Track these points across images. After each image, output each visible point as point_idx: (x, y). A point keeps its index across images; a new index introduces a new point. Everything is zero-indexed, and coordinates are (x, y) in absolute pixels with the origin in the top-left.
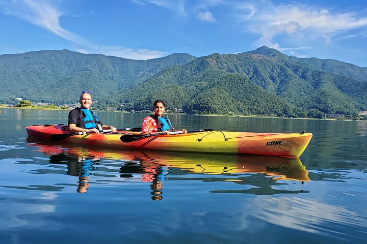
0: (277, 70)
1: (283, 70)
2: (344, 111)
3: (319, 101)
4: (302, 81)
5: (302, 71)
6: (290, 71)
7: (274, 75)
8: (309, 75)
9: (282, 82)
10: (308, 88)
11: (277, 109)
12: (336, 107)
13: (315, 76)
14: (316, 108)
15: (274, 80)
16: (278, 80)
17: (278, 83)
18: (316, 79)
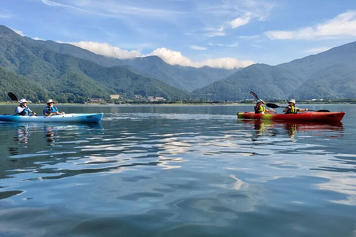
0: (13, 50)
1: (21, 50)
2: (99, 95)
3: (72, 85)
4: (46, 64)
5: (43, 52)
6: (30, 52)
7: (11, 55)
8: (52, 57)
9: (22, 63)
10: (54, 71)
11: (29, 94)
12: (91, 91)
13: (58, 59)
14: (71, 92)
15: (13, 61)
16: (17, 62)
17: (18, 65)
18: (60, 63)
